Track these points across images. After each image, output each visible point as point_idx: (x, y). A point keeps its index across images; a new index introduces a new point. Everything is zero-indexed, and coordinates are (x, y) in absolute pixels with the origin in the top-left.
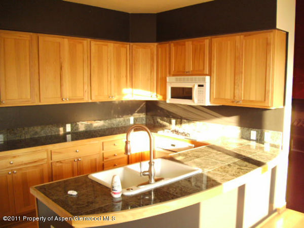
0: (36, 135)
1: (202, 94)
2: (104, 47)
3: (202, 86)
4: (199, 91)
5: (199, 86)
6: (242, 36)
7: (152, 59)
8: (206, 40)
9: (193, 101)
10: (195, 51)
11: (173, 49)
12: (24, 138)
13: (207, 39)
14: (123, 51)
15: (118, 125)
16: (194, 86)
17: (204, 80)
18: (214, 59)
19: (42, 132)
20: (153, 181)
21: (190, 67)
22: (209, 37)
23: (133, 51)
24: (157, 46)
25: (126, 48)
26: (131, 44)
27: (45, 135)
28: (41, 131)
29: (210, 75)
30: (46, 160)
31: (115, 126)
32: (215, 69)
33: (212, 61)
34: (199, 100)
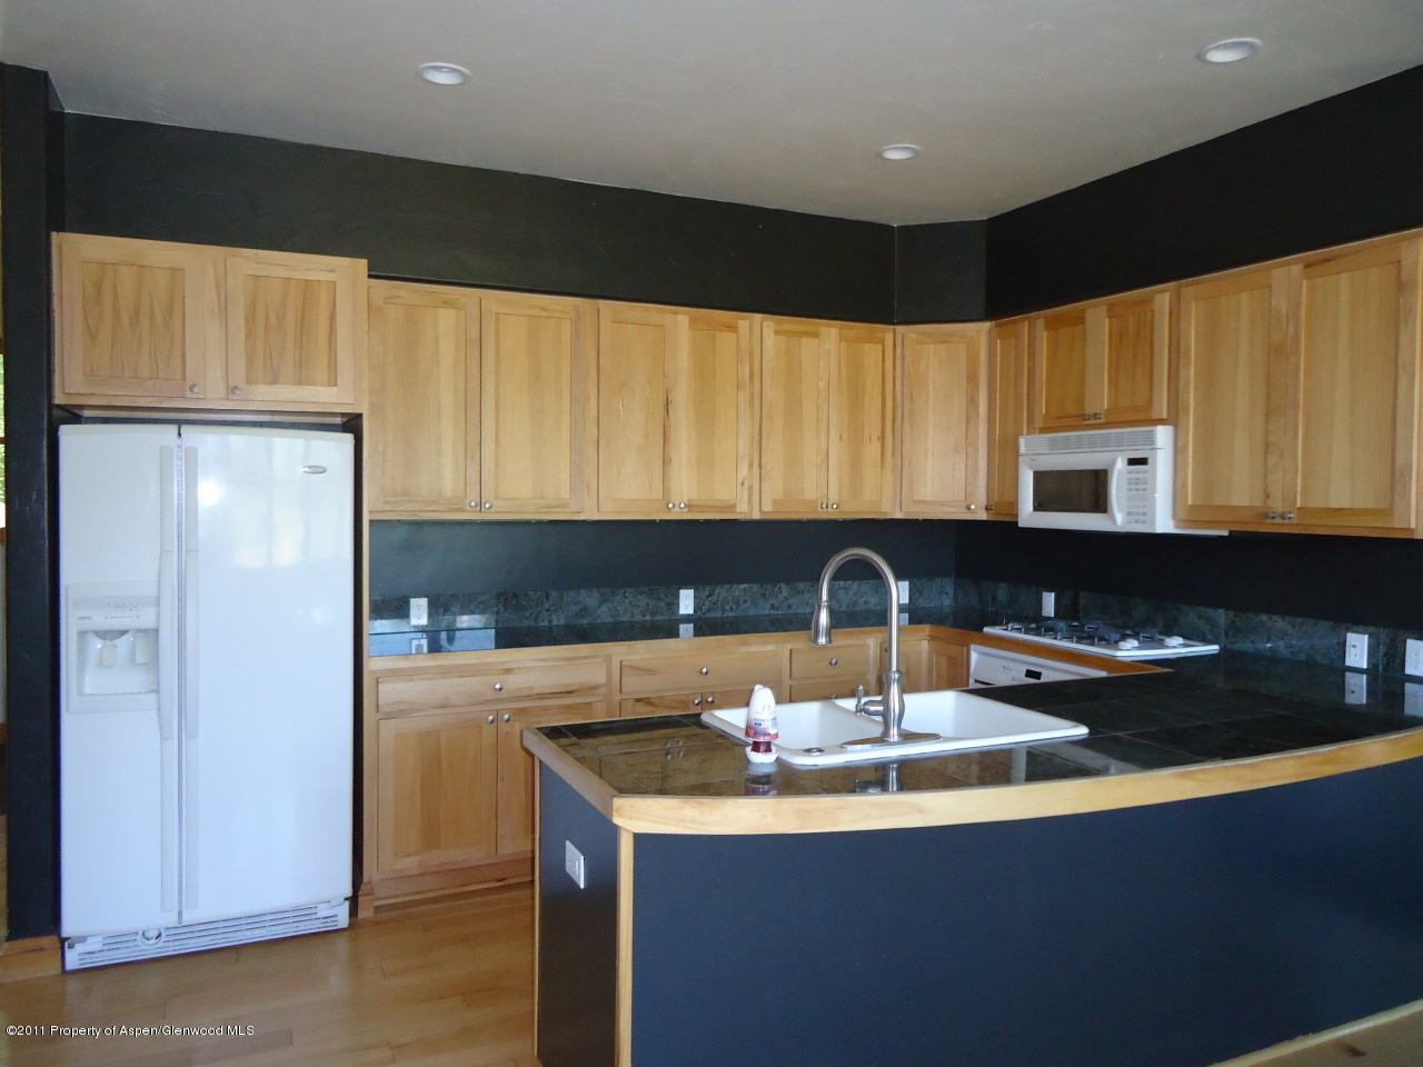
0: (583, 617)
1: (1142, 490)
2: (805, 341)
3: (1143, 461)
4: (1130, 482)
5: (1132, 462)
6: (1296, 269)
7: (972, 379)
8: (1157, 297)
9: (1113, 520)
10: (1118, 339)
11: (1043, 337)
12: (546, 623)
13: (1163, 291)
14: (871, 352)
15: (855, 604)
16: (1114, 462)
17: (1150, 441)
18: (1188, 363)
19: (603, 608)
20: (894, 734)
21: (1100, 398)
22: (1171, 285)
23: (907, 353)
24: (990, 331)
25: (882, 342)
26: (900, 329)
27: (610, 619)
28: (599, 607)
29: (1172, 420)
30: (603, 690)
31: (844, 608)
32: (1191, 399)
33: (1182, 373)
34: (1129, 514)
